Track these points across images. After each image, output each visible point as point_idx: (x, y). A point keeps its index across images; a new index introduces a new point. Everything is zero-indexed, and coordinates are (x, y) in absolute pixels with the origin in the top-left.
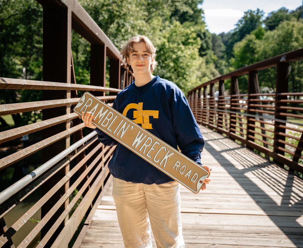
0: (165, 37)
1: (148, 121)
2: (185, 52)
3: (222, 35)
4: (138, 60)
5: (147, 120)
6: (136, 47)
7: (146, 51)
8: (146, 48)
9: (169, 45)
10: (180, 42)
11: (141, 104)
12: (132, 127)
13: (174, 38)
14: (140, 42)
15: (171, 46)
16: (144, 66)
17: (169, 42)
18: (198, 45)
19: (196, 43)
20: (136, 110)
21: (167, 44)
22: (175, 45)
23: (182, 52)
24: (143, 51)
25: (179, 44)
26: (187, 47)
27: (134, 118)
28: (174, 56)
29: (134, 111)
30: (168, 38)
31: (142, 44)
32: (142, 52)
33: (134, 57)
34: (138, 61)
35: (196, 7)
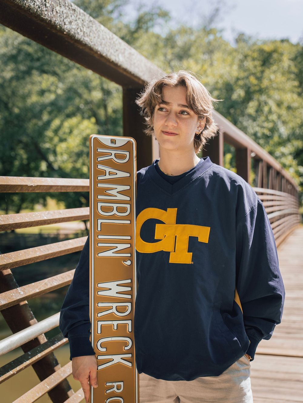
1: (186, 246)
4: (166, 121)
5: (184, 244)
6: (168, 95)
7: (186, 104)
8: (186, 99)
11: (172, 212)
12: (129, 263)
14: (176, 85)
16: (176, 136)
20: (162, 223)
24: (179, 105)
27: (155, 238)
29: (157, 225)
31: (180, 89)
32: (177, 105)
33: (160, 114)
34: (166, 124)
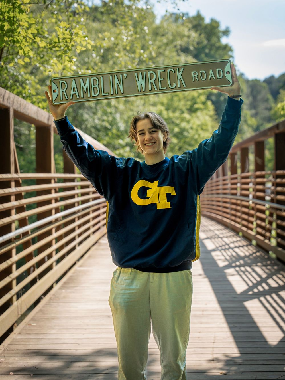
0: (162, 104)
2: (192, 121)
3: (270, 81)
9: (168, 114)
10: (184, 109)
13: (176, 104)
15: (171, 114)
17: (167, 109)
18: (209, 111)
19: (206, 108)
21: (165, 113)
22: (177, 114)
23: (188, 122)
25: (183, 112)
26: (193, 115)
28: (176, 130)
30: (168, 104)
35: (219, 40)
